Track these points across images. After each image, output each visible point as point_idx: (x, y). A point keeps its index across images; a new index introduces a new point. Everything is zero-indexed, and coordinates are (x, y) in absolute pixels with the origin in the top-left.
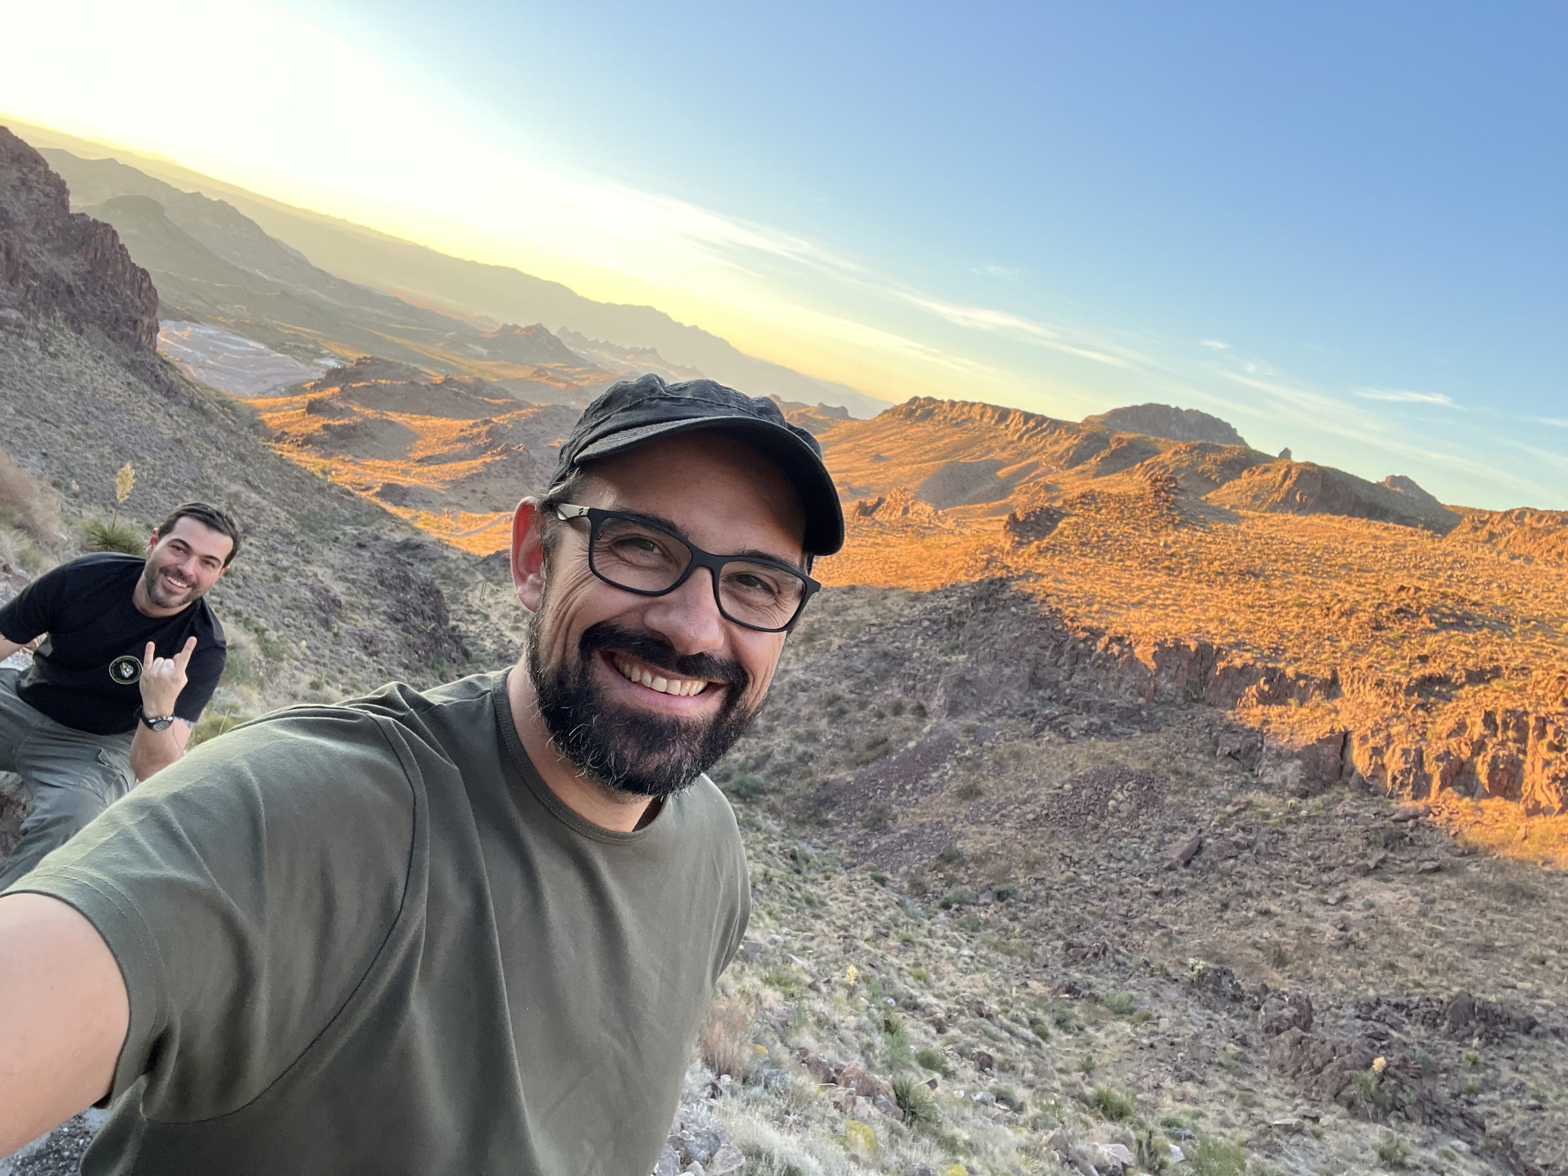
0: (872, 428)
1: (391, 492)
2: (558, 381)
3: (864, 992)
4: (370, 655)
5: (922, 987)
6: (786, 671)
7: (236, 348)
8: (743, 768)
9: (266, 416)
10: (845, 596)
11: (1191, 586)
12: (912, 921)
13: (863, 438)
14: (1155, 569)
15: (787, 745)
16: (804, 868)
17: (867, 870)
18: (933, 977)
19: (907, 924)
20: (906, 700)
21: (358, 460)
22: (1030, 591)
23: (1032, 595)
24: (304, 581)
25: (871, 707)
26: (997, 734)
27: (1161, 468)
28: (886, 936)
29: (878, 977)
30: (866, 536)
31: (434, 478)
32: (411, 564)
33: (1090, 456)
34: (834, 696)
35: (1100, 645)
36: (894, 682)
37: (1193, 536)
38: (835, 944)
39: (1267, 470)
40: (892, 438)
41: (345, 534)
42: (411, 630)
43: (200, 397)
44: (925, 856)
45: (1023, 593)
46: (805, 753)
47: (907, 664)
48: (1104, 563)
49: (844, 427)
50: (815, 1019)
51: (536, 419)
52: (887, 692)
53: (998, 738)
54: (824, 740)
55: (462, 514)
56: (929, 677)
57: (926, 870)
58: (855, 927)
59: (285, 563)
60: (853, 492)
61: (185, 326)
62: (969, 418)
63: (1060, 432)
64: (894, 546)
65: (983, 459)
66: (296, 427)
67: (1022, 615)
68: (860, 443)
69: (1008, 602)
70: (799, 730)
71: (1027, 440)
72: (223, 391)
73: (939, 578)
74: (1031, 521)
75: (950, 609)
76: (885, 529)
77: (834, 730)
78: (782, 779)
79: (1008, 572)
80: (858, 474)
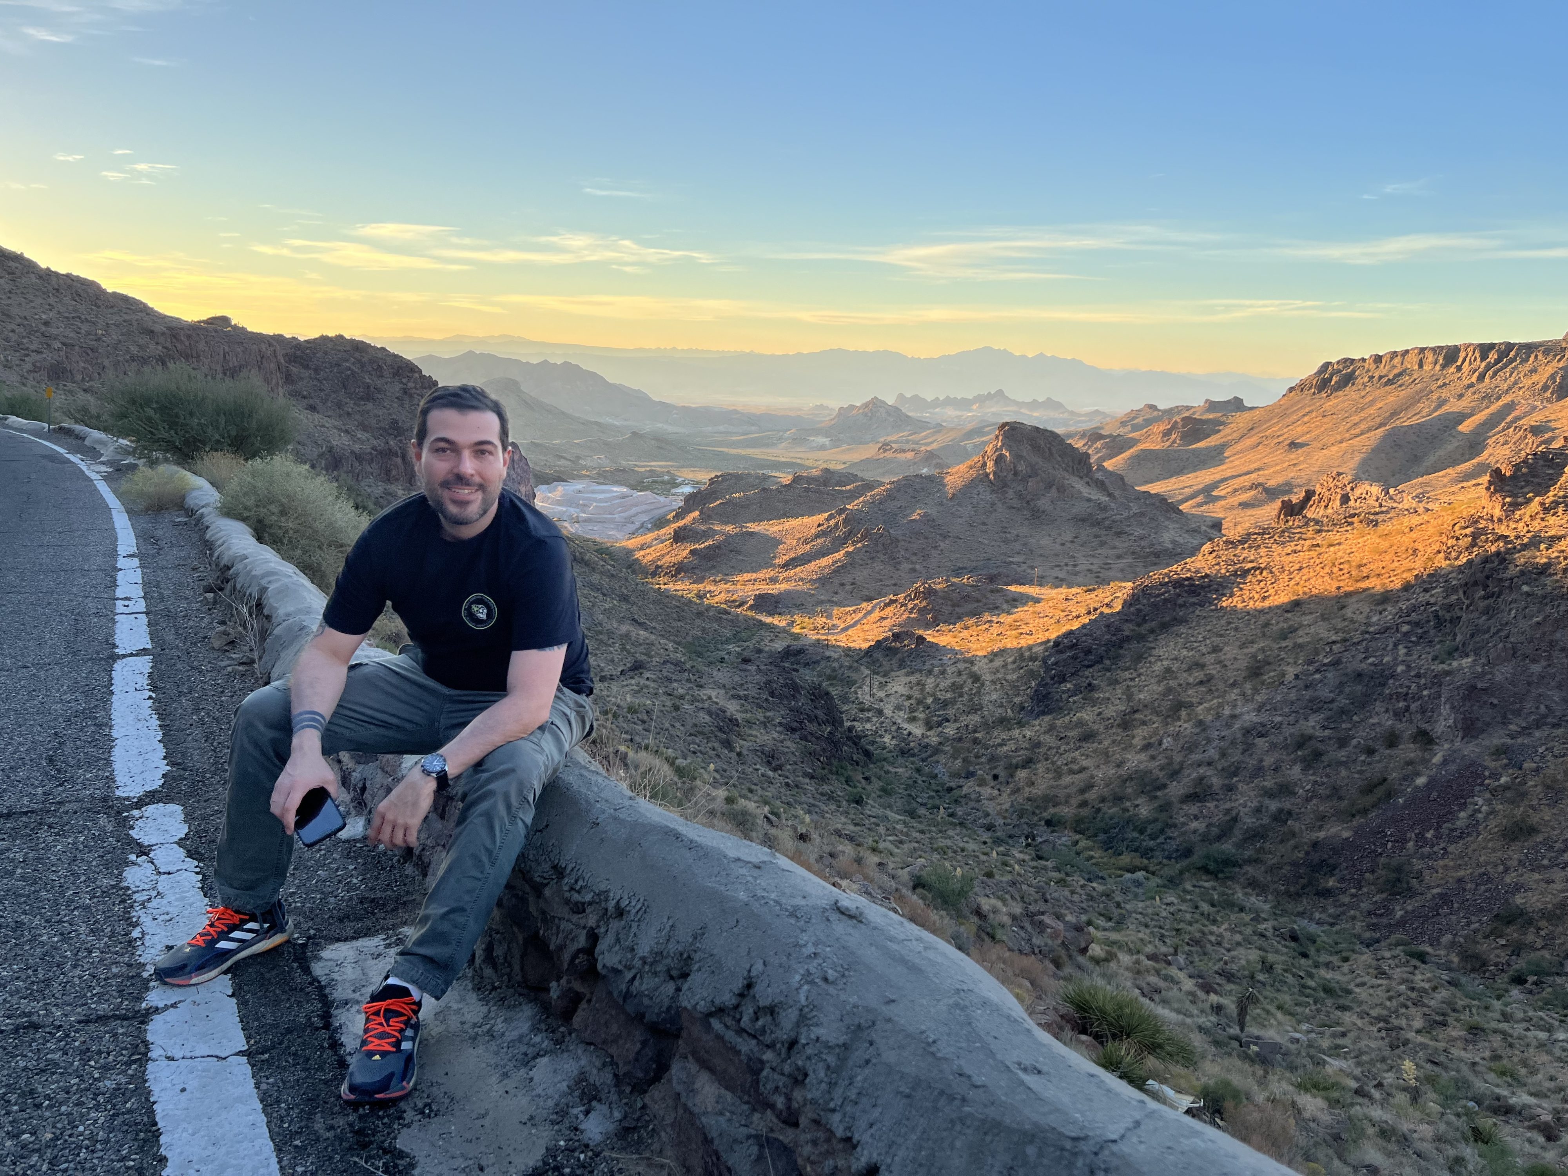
0: (1278, 413)
1: (765, 603)
2: (904, 451)
3: (1431, 1095)
4: (775, 770)
5: (1510, 1085)
6: (1234, 717)
7: (602, 496)
8: (1205, 838)
9: (639, 555)
10: (1289, 615)
12: (1474, 1003)
13: (1268, 428)
15: (1255, 804)
16: (1312, 951)
17: (1397, 945)
18: (1523, 1071)
19: (1468, 1007)
20: (1400, 726)
21: (727, 578)
22: (1545, 560)
23: (1548, 565)
24: (701, 705)
25: (1354, 742)
26: (1540, 750)
28: (1444, 1024)
29: (1445, 1077)
30: (1300, 538)
31: (801, 579)
32: (796, 671)
34: (1302, 735)
36: (1379, 707)
38: (1376, 1039)
40: (1306, 419)
41: (729, 653)
42: (809, 737)
43: (580, 550)
44: (1473, 918)
45: (1534, 566)
46: (1280, 811)
47: (1391, 681)
49: (1241, 420)
50: (1377, 1129)
51: (890, 496)
52: (1371, 721)
53: (1543, 757)
54: (1301, 791)
55: (836, 611)
56: (1425, 693)
57: (1479, 937)
58: (1397, 1016)
59: (681, 691)
60: (1271, 493)
61: (556, 487)
62: (1404, 371)
63: (1536, 356)
64: (1339, 544)
65: (1435, 414)
66: (667, 559)
67: (1540, 593)
68: (1267, 433)
69: (1515, 580)
70: (1266, 783)
71: (1491, 378)
72: (598, 539)
73: (1410, 570)
74: (1523, 474)
75: (1434, 604)
76: (1322, 525)
77: (1312, 778)
78: (1258, 845)
79: (1506, 543)
80: (1271, 471)
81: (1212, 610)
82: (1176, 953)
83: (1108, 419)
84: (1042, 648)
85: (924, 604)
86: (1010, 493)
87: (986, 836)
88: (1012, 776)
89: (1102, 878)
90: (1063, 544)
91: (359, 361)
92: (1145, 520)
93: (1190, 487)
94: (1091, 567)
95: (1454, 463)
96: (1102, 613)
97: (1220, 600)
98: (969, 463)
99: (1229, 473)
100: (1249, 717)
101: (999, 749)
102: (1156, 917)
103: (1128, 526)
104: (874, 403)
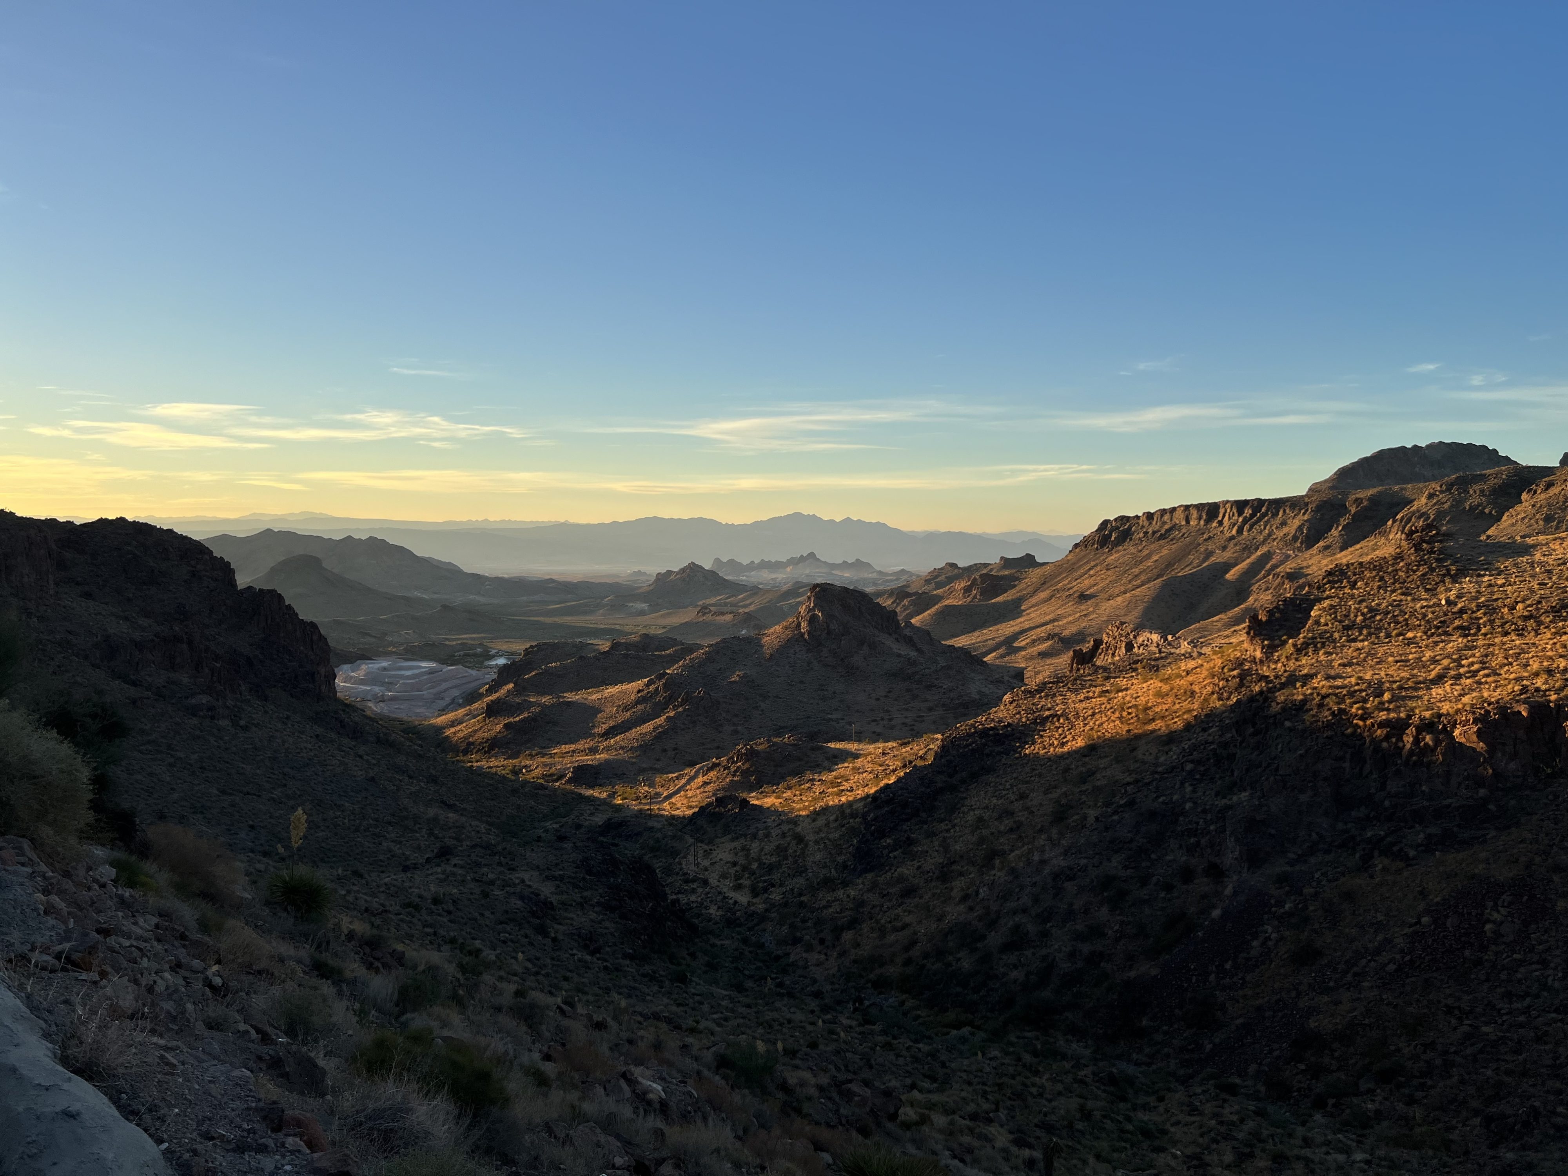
0: (1066, 567)
1: (585, 775)
2: (723, 614)
4: (592, 954)
6: (1043, 862)
7: (409, 673)
8: (1026, 987)
9: (449, 732)
10: (1087, 759)
11: (1497, 640)
12: (1279, 1131)
13: (1059, 582)
14: (1446, 633)
15: (1069, 948)
16: (1130, 1094)
17: (1208, 1079)
19: (1272, 1136)
20: (1193, 861)
21: (544, 751)
22: (1301, 697)
23: (1304, 702)
24: (512, 890)
25: (1154, 879)
26: (1316, 876)
27: (1419, 518)
28: (1251, 1155)
30: (1091, 686)
31: (622, 748)
32: (616, 845)
33: (1329, 528)
34: (1107, 876)
35: (1408, 739)
36: (1173, 844)
37: (1480, 584)
39: (1550, 485)
40: (1092, 572)
41: (546, 831)
42: (629, 916)
43: (384, 730)
44: (1275, 1046)
45: (1293, 702)
46: (1093, 953)
47: (1181, 819)
48: (1380, 643)
49: (1034, 575)
51: (710, 658)
52: (1168, 858)
53: (1319, 881)
54: (1110, 932)
55: (659, 779)
56: (1212, 827)
57: (1281, 1063)
58: (1210, 1152)
59: (491, 876)
60: (1066, 642)
61: (359, 665)
62: (1174, 526)
63: (1284, 511)
64: (1126, 689)
65: (1204, 565)
66: (480, 734)
67: (1300, 727)
68: (1058, 587)
69: (1278, 716)
70: (1077, 927)
71: (1249, 531)
72: (405, 718)
73: (1190, 711)
74: (1277, 619)
75: (1212, 743)
76: (1110, 673)
77: (1119, 918)
78: (1075, 990)
79: (1268, 682)
80: (1065, 621)
81: (1017, 758)
82: (997, 1110)
83: (914, 578)
84: (862, 804)
85: (747, 766)
86: (825, 651)
87: (813, 1004)
88: (838, 938)
89: (929, 1038)
90: (878, 699)
91: (143, 544)
92: (952, 673)
93: (993, 639)
94: (907, 721)
95: (1225, 609)
96: (915, 765)
97: (1023, 748)
98: (785, 623)
99: (1026, 625)
100: (1058, 862)
101: (825, 911)
102: (979, 1074)
103: (937, 679)
104: (691, 568)
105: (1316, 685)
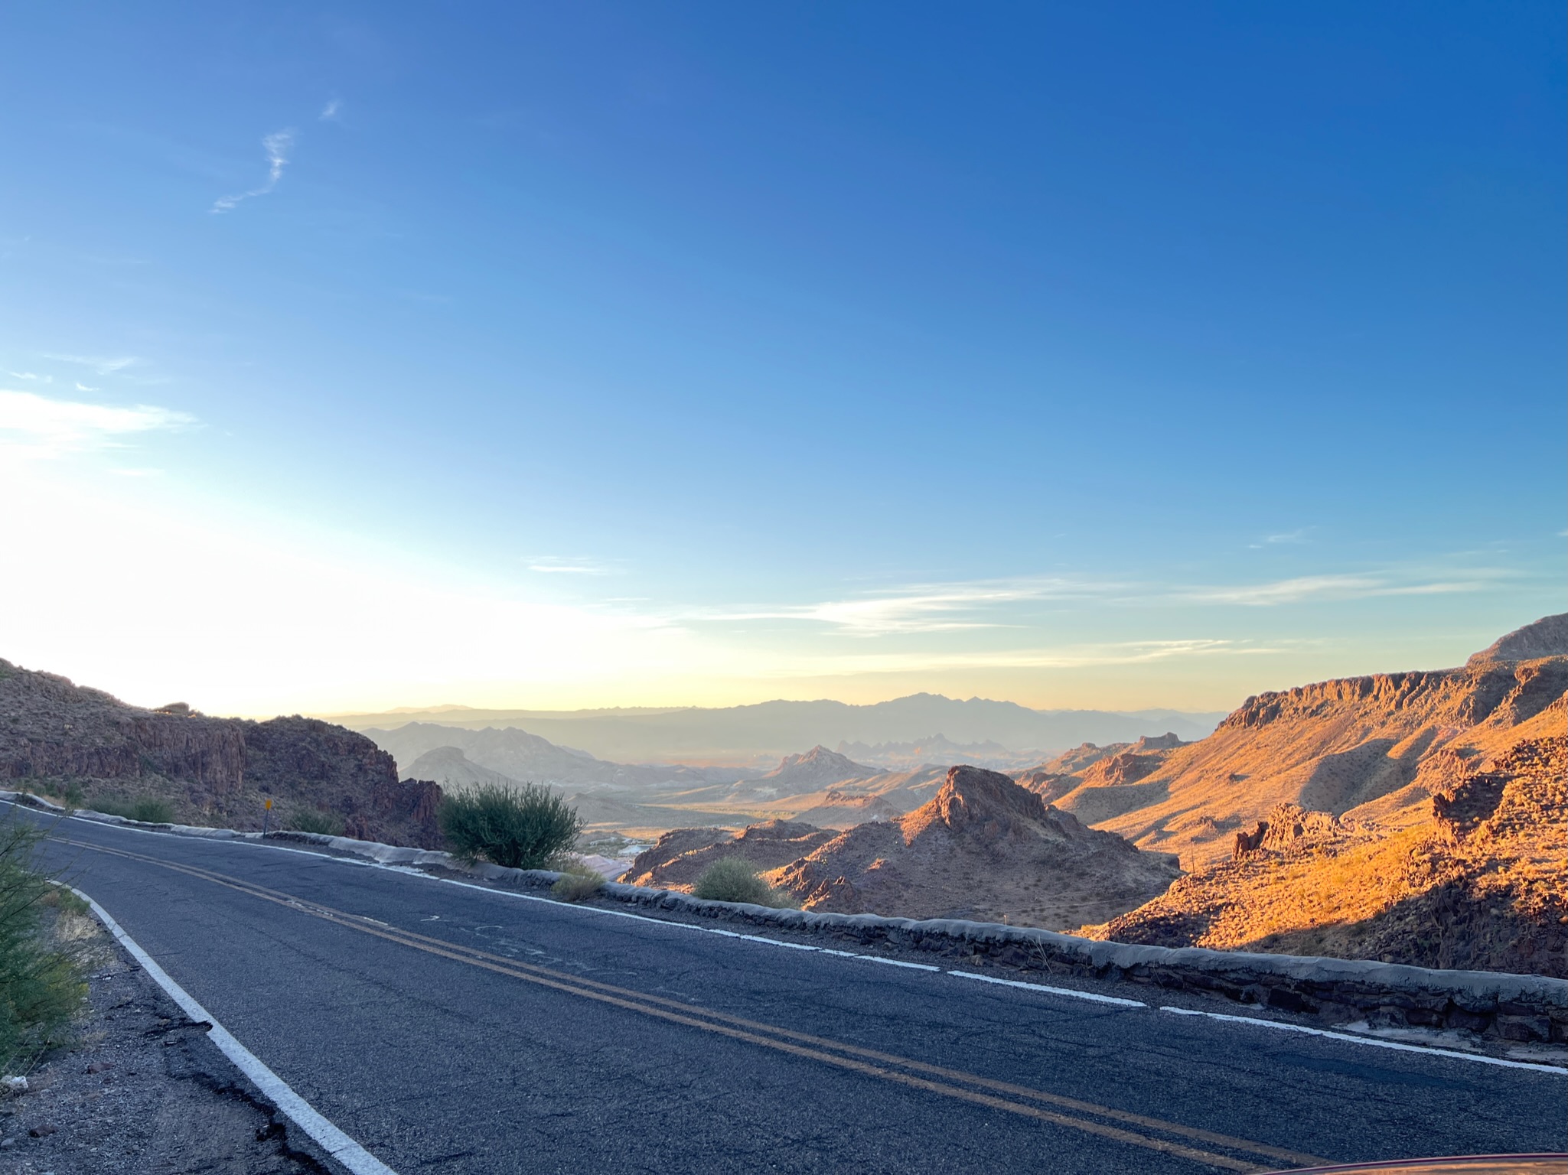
0: (1212, 747)
2: (853, 798)
13: (1207, 762)
22: (1505, 883)
23: (1510, 887)
30: (1264, 872)
33: (1499, 701)
40: (1241, 751)
45: (1498, 889)
49: (1178, 755)
51: (848, 845)
60: (1223, 827)
62: (1326, 702)
63: (1446, 684)
64: (1304, 875)
65: (1363, 742)
67: (1509, 915)
68: (1206, 768)
69: (1483, 903)
71: (1409, 705)
73: (1378, 898)
74: (1465, 799)
75: (1411, 932)
76: (1283, 858)
79: (1465, 868)
80: (1217, 804)
83: (1049, 759)
86: (968, 838)
90: (1027, 889)
91: (316, 740)
92: (1105, 860)
93: (1141, 823)
94: (1059, 911)
95: (1392, 788)
97: (1197, 939)
98: (924, 808)
99: (1176, 809)
103: (1089, 866)
104: (819, 752)
105: (1520, 870)
